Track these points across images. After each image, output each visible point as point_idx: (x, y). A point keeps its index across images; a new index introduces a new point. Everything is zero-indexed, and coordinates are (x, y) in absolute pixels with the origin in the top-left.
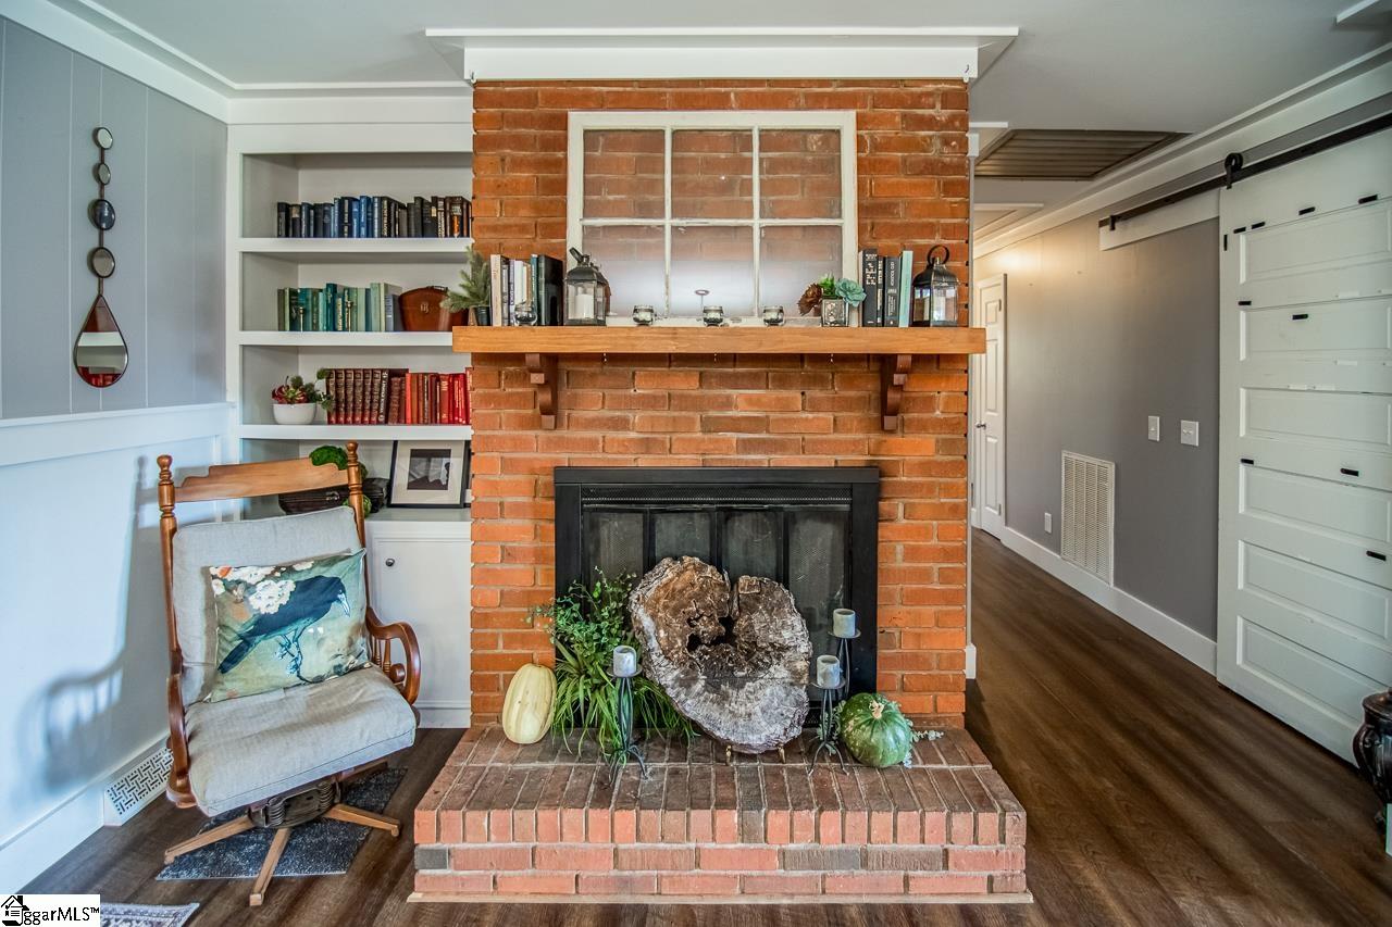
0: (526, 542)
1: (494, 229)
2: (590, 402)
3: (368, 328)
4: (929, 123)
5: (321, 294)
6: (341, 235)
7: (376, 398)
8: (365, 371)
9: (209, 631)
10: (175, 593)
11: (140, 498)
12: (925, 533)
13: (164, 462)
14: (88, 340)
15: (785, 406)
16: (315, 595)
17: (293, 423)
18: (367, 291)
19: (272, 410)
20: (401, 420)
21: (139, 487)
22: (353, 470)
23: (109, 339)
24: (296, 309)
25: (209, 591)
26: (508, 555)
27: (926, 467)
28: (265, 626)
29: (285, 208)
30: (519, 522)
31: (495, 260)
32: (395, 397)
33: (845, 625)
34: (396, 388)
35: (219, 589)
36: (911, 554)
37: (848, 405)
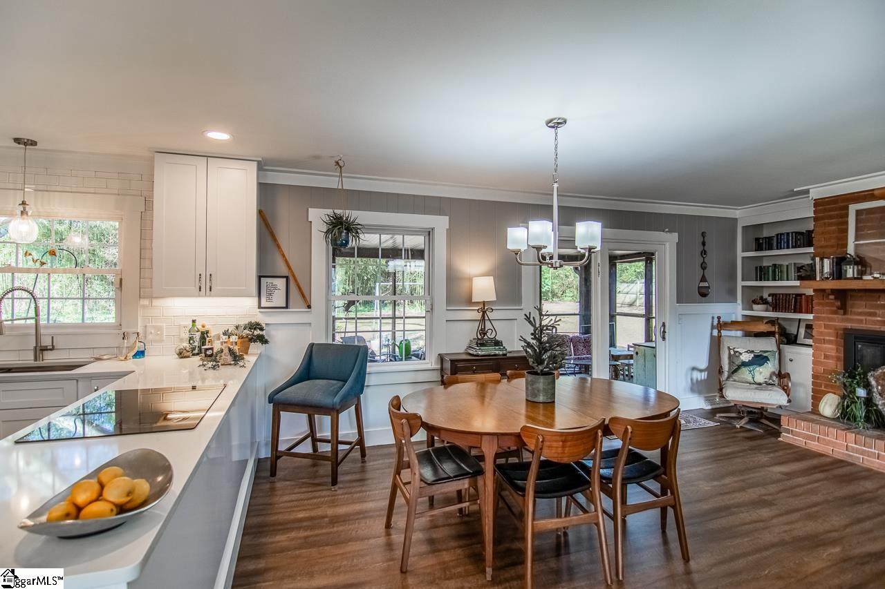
0: (833, 353)
1: (821, 247)
3: (788, 280)
5: (770, 268)
6: (777, 249)
7: (790, 304)
8: (786, 294)
9: (729, 363)
10: (721, 352)
11: (713, 327)
13: (719, 318)
14: (702, 284)
16: (760, 359)
17: (759, 311)
18: (787, 266)
19: (752, 306)
20: (801, 312)
21: (712, 324)
22: (777, 327)
23: (706, 284)
24: (761, 273)
25: (730, 353)
28: (744, 364)
29: (757, 240)
31: (817, 259)
32: (798, 304)
34: (798, 301)
35: (732, 353)
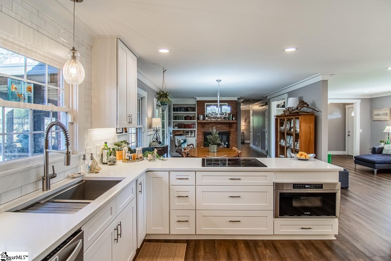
0: (201, 137)
2: (207, 126)
3: (182, 120)
4: (234, 104)
6: (179, 111)
8: (182, 124)
10: (175, 141)
12: (233, 137)
15: (222, 126)
17: (176, 128)
18: (182, 116)
24: (176, 118)
25: (178, 141)
26: (200, 138)
27: (233, 131)
28: (182, 143)
30: (200, 136)
33: (227, 143)
36: (232, 138)
37: (227, 126)
